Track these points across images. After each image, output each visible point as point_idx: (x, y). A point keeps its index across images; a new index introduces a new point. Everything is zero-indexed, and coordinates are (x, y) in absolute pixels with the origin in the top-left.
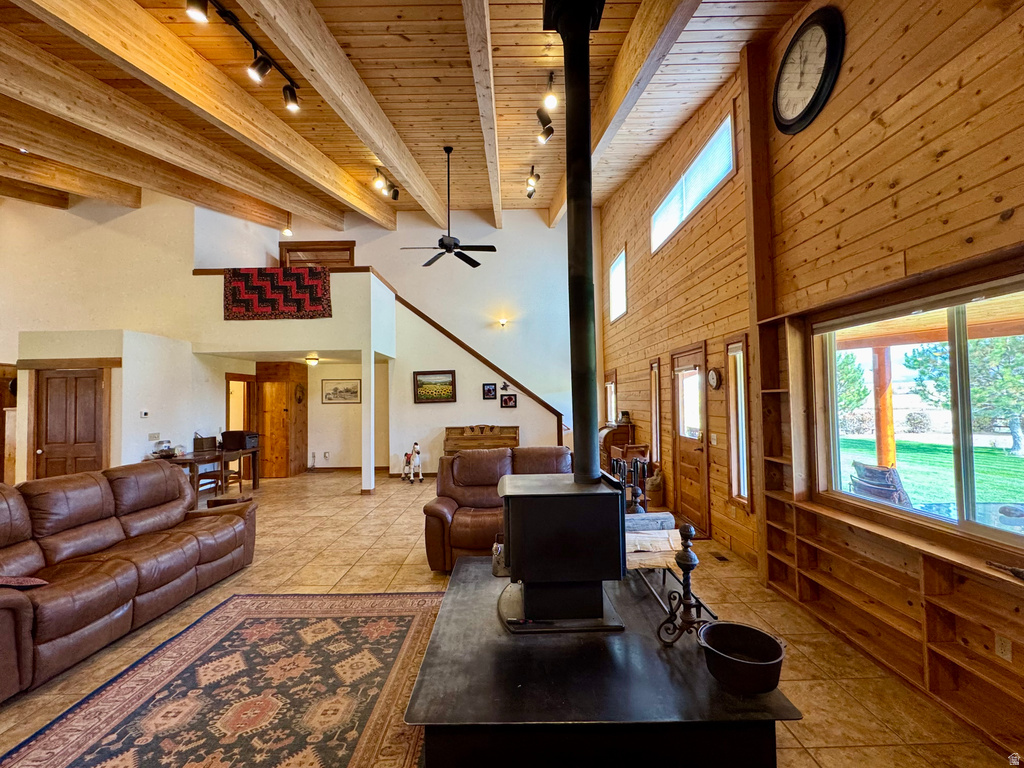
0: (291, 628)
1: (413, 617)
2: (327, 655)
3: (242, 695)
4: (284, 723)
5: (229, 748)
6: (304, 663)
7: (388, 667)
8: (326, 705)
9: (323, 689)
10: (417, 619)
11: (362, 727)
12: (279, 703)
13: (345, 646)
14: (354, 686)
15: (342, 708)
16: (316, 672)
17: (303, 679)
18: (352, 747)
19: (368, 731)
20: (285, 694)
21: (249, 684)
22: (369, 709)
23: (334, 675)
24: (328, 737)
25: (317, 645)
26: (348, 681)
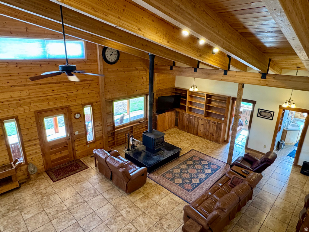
0: (183, 184)
1: (161, 175)
2: (180, 175)
3: (193, 174)
4: (189, 168)
5: (195, 168)
6: (184, 175)
7: (173, 168)
8: (184, 168)
9: (183, 170)
10: (161, 174)
11: (181, 164)
12: (189, 171)
13: (176, 175)
14: (179, 168)
15: (182, 166)
16: (183, 173)
17: (185, 172)
18: (183, 162)
19: (181, 163)
20: (188, 171)
21: (192, 176)
22: (179, 165)
23: (180, 171)
24: (185, 164)
25: (180, 178)
26: (179, 169)
